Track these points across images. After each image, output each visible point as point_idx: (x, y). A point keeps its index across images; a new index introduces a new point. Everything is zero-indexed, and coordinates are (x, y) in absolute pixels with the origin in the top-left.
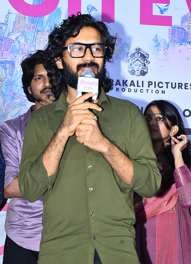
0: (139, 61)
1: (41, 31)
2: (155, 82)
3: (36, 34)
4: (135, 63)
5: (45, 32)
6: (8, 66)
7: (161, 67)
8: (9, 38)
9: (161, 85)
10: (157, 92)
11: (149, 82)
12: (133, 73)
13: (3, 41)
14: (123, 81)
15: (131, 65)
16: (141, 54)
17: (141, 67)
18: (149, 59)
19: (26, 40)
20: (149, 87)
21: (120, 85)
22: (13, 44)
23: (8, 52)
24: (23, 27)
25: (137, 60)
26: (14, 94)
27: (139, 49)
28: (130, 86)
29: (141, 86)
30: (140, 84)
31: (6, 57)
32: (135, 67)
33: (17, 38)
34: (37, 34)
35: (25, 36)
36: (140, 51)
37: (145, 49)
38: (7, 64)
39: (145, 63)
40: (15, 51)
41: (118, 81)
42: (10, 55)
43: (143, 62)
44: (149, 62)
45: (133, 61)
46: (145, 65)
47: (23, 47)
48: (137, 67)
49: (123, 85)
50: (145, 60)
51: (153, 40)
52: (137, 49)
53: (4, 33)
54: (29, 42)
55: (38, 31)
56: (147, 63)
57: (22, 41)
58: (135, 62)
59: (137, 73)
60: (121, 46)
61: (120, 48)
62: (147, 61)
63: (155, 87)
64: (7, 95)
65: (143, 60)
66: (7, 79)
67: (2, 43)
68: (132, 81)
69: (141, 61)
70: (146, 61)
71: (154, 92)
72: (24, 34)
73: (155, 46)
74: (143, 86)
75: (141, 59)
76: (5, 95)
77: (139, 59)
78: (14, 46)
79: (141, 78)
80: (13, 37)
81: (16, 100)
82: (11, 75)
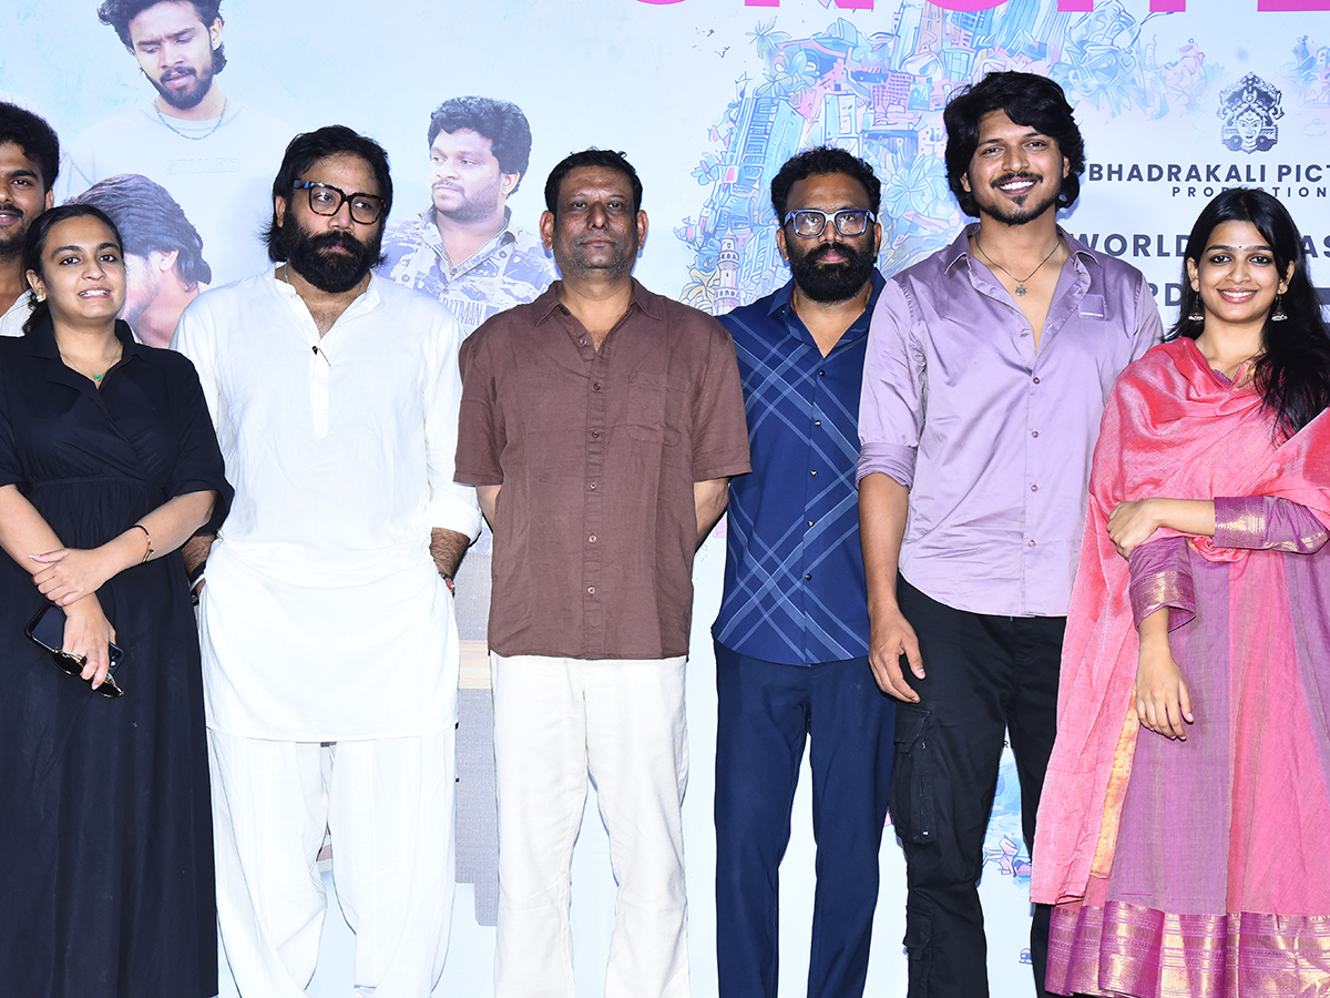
0: (1253, 111)
1: (988, 48)
2: (1298, 167)
3: (972, 55)
4: (1241, 118)
5: (997, 48)
6: (899, 142)
7: (1316, 124)
8: (903, 70)
9: (1313, 173)
10: (1304, 192)
11: (1281, 167)
12: (1235, 144)
13: (889, 80)
14: (1209, 167)
15: (1230, 123)
16: (1259, 91)
17: (1258, 129)
18: (1284, 105)
19: (948, 74)
20: (1280, 180)
21: (1199, 180)
22: (912, 87)
23: (901, 109)
24: (939, 41)
25: (1246, 110)
26: (917, 214)
27: (1253, 79)
28: (1227, 180)
29: (1258, 179)
30: (1256, 174)
31: (896, 120)
32: (1241, 129)
33: (924, 70)
34: (976, 56)
35: (945, 64)
36: (1255, 85)
37: (1270, 79)
38: (898, 139)
39: (1271, 115)
40: (918, 105)
41: (1194, 167)
42: (907, 115)
43: (1263, 113)
44: (1283, 113)
45: (1237, 113)
46: (1269, 123)
47: (938, 92)
48: (1246, 129)
49: (1208, 180)
50: (1269, 109)
51: (1295, 51)
52: (1248, 80)
53: (890, 59)
54: (955, 77)
55: (979, 48)
56: (1277, 116)
57: (937, 75)
58: (1242, 114)
59: (1248, 144)
60: (1203, 74)
61: (1201, 79)
62: (1276, 109)
63: (1298, 180)
64: (897, 220)
65: (1266, 108)
66: (898, 178)
67: (886, 84)
68: (1234, 168)
69: (1259, 110)
70: (1272, 111)
71: (1294, 192)
72: (941, 58)
73: (1299, 69)
74: (1263, 180)
75: (1260, 106)
76: (892, 219)
77: (1254, 106)
78: (916, 90)
79: (1258, 158)
80: (913, 69)
81: (922, 232)
82: (909, 166)
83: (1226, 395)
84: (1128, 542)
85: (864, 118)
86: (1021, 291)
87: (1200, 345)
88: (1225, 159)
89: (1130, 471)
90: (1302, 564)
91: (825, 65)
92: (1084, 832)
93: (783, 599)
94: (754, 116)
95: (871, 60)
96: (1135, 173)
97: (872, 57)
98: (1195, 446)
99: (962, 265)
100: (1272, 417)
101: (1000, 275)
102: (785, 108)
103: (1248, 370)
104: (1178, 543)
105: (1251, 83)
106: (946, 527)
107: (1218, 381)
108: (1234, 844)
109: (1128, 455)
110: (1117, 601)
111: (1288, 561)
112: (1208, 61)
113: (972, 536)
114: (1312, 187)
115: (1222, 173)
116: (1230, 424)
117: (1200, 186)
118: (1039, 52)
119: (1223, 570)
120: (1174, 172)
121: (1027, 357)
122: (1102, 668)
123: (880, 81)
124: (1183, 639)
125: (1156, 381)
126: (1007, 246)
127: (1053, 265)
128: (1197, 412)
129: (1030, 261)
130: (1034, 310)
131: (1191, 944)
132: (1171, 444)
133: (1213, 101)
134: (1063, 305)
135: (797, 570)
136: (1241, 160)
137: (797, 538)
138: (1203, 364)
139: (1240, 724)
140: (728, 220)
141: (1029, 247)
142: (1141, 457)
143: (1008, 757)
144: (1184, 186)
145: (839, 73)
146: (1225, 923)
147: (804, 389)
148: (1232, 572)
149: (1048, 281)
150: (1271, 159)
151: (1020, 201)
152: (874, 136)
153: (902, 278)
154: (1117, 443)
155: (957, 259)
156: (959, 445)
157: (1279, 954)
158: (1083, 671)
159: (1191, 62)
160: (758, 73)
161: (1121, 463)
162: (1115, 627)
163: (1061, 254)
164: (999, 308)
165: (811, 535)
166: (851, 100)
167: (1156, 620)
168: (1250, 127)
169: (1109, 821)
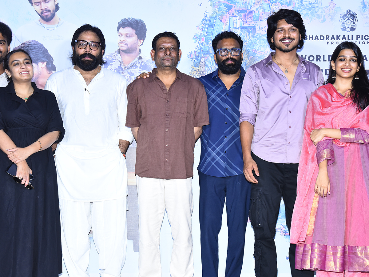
0: (350, 20)
1: (275, 3)
2: (362, 36)
3: (271, 5)
4: (346, 22)
5: (278, 3)
6: (250, 30)
7: (367, 24)
8: (251, 9)
9: (366, 37)
10: (364, 43)
11: (357, 36)
12: (344, 29)
13: (247, 12)
14: (337, 36)
15: (343, 23)
16: (351, 14)
17: (351, 25)
18: (358, 18)
19: (264, 10)
20: (357, 39)
21: (335, 40)
22: (254, 14)
23: (251, 20)
24: (261, 1)
25: (348, 20)
26: (256, 50)
27: (349, 11)
28: (342, 40)
30: (350, 38)
31: (249, 24)
32: (346, 25)
33: (257, 9)
34: (272, 5)
35: (263, 7)
36: (350, 13)
37: (354, 11)
38: (250, 29)
39: (354, 21)
40: (255, 19)
41: (333, 36)
42: (252, 22)
43: (352, 21)
44: (358, 21)
45: (345, 21)
46: (354, 23)
47: (261, 15)
48: (347, 25)
49: (337, 40)
50: (354, 19)
51: (361, 3)
52: (348, 11)
53: (247, 6)
54: (266, 11)
55: (272, 3)
56: (356, 21)
57: (261, 11)
58: (346, 21)
59: (348, 29)
60: (335, 9)
61: (335, 11)
62: (356, 20)
63: (362, 39)
64: (250, 52)
65: (353, 19)
66: (250, 40)
67: (247, 13)
68: (344, 36)
69: (351, 20)
70: (355, 20)
71: (361, 43)
72: (262, 6)
73: (362, 8)
74: (352, 39)
75: (351, 19)
76: (248, 52)
77: (350, 19)
78: (255, 15)
79: (351, 33)
80: (254, 9)
81: (257, 55)
82: (253, 37)
83: (343, 100)
84: (316, 141)
85: (240, 23)
86: (286, 72)
87: (334, 85)
88: (342, 34)
89: (316, 121)
90: (364, 147)
91: (229, 8)
92: (305, 223)
93: (218, 159)
94: (209, 22)
95: (242, 7)
96: (317, 38)
97: (243, 6)
98: (334, 114)
99: (270, 64)
100: (356, 106)
101: (281, 67)
102: (218, 20)
103: (349, 93)
104: (330, 141)
105: (349, 12)
106: (264, 138)
107: (340, 96)
108: (346, 225)
109: (316, 116)
110: (313, 158)
111: (360, 146)
112: (337, 6)
113: (273, 140)
114: (366, 41)
115: (341, 38)
116: (344, 108)
117: (335, 41)
118: (290, 4)
119: (342, 149)
120: (327, 37)
121: (288, 90)
122: (309, 177)
123: (245, 13)
124: (331, 169)
125: (323, 96)
126: (283, 59)
127: (295, 64)
128: (335, 105)
129: (289, 63)
130: (290, 77)
131: (335, 254)
132: (328, 114)
133: (338, 17)
134: (298, 76)
135: (222, 150)
136: (346, 34)
137: (222, 141)
138: (336, 91)
139: (347, 192)
140: (202, 52)
141: (289, 59)
142: (319, 117)
143: (282, 203)
144: (330, 41)
145: (233, 10)
146: (344, 248)
147: (222, 99)
148: (345, 149)
149: (294, 69)
150: (355, 34)
151: (287, 46)
152: (243, 28)
153: (253, 67)
154: (311, 113)
155: (269, 62)
156: (268, 115)
157: (358, 257)
158: (303, 178)
159: (332, 6)
160: (210, 10)
161: (313, 119)
162: (312, 165)
163: (297, 62)
164: (280, 76)
165: (226, 140)
166: (236, 18)
167: (324, 163)
168: (348, 25)
169: (312, 220)
